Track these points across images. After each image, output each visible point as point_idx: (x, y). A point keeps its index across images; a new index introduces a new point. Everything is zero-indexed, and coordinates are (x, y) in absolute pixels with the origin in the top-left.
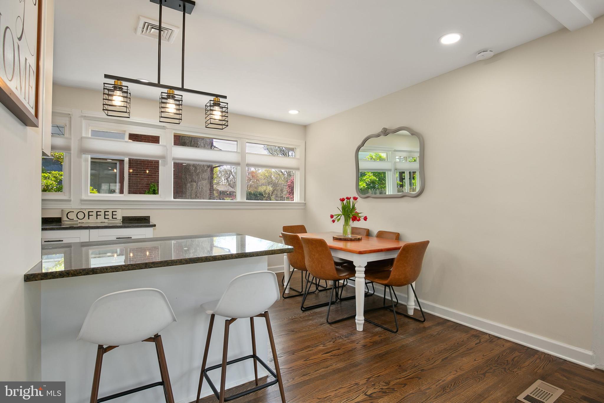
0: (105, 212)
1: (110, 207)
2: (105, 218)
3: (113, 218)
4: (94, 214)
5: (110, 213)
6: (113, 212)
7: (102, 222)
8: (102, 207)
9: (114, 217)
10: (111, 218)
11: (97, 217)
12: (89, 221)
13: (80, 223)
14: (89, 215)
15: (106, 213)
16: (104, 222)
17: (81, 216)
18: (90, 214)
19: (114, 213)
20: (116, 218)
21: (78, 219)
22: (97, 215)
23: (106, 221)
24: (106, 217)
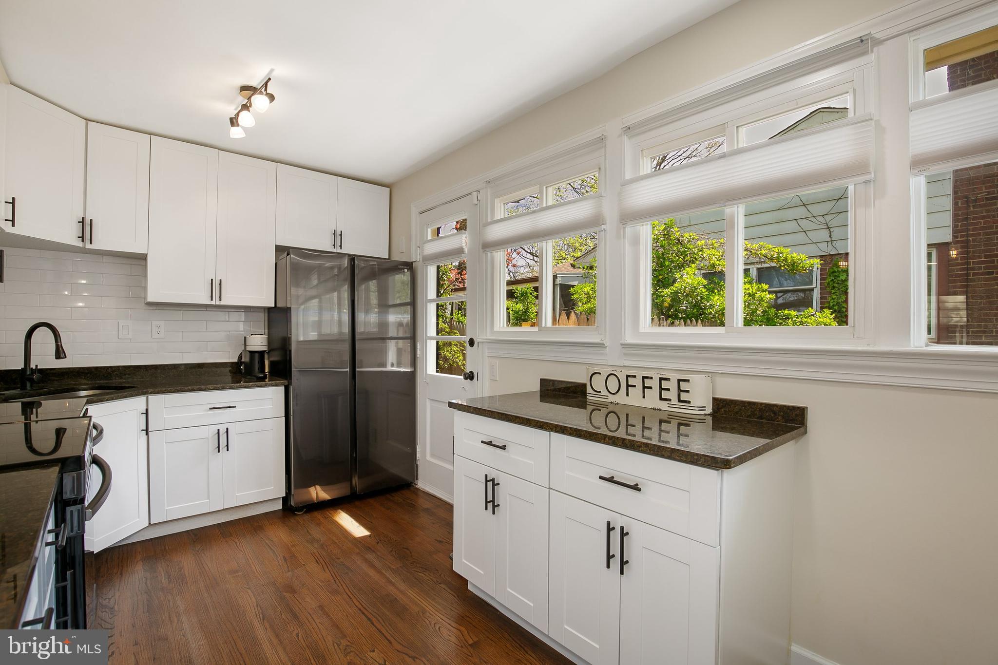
0: (661, 379)
1: (672, 367)
2: (661, 399)
3: (680, 401)
4: (638, 382)
5: (672, 385)
6: (679, 381)
7: (655, 409)
8: (655, 366)
9: (684, 396)
10: (675, 401)
11: (644, 392)
12: (629, 401)
13: (612, 403)
14: (628, 386)
15: (665, 384)
16: (660, 410)
17: (613, 385)
18: (631, 381)
19: (684, 386)
20: (689, 402)
21: (608, 394)
22: (644, 387)
23: (664, 406)
24: (665, 394)
